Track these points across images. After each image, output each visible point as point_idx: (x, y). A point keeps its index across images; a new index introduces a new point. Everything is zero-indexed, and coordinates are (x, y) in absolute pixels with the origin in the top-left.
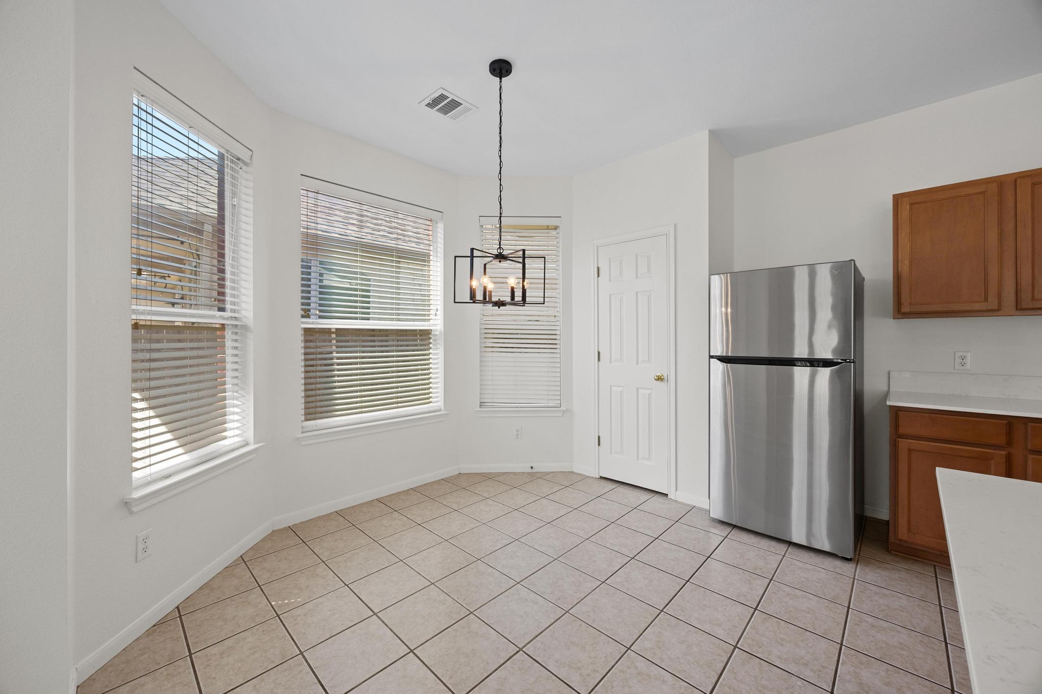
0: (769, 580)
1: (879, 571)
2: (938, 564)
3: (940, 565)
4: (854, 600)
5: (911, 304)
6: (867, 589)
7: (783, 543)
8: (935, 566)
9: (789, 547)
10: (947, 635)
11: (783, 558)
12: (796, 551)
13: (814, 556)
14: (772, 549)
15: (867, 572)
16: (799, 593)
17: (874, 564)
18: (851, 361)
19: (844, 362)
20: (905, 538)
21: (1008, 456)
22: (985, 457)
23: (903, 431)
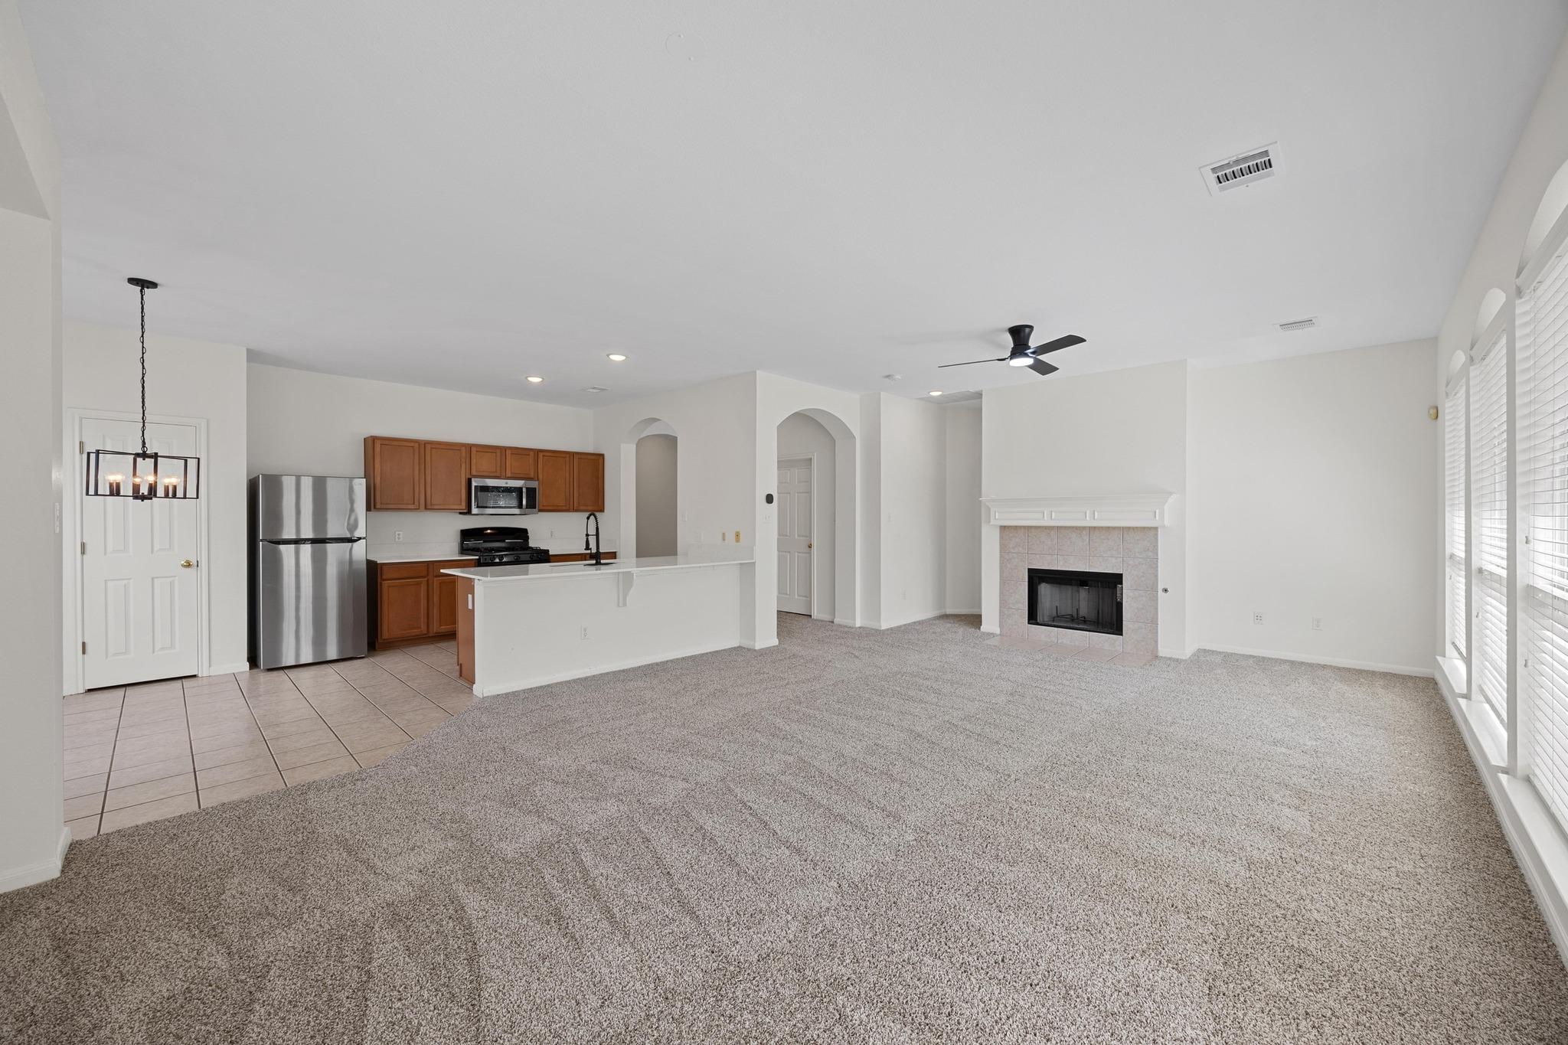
5: (380, 504)
12: (333, 665)
18: (364, 538)
19: (360, 539)
20: (386, 638)
21: (428, 581)
22: (419, 584)
23: (384, 577)
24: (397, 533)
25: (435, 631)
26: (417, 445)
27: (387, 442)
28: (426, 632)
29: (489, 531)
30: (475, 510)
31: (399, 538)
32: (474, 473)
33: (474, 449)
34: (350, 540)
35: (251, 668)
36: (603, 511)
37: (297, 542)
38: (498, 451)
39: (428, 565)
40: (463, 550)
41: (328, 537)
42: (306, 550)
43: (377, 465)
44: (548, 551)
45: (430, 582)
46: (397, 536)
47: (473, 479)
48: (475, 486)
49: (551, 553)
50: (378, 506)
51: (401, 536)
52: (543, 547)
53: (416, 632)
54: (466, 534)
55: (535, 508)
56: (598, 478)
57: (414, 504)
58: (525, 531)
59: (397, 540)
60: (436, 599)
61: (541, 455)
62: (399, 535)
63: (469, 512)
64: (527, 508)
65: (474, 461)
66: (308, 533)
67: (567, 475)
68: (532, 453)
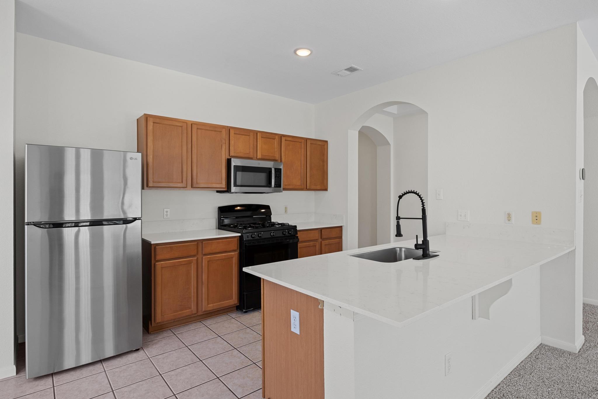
0: (112, 393)
1: (154, 346)
2: (171, 328)
3: (172, 327)
4: (159, 369)
5: (153, 182)
6: (158, 359)
7: (97, 364)
8: (170, 329)
9: (102, 363)
10: (198, 357)
11: (106, 373)
12: (109, 363)
13: (121, 359)
14: (94, 372)
15: (151, 350)
16: (134, 386)
17: (150, 344)
18: (139, 219)
19: (135, 219)
20: (160, 321)
21: (197, 259)
22: (190, 263)
23: (158, 257)
24: (165, 210)
25: (203, 310)
26: (185, 125)
27: (158, 121)
28: (195, 312)
29: (239, 208)
30: (233, 189)
31: (167, 215)
32: (232, 154)
33: (232, 132)
34: (126, 221)
35: (18, 372)
36: (326, 190)
37: (76, 224)
38: (251, 134)
39: (197, 244)
40: (221, 226)
41: (105, 218)
42: (85, 232)
43: (150, 144)
44: (296, 227)
45: (200, 261)
46: (165, 213)
47: (232, 159)
48: (234, 166)
49: (298, 229)
50: (151, 184)
51: (169, 213)
52: (292, 223)
53: (187, 312)
54: (224, 211)
55: (280, 187)
56: (323, 161)
57: (182, 182)
58: (267, 208)
59: (165, 217)
60: (205, 277)
61: (283, 139)
62: (167, 212)
63: (228, 190)
64: (275, 187)
65: (232, 142)
66: (86, 215)
67: (303, 159)
68: (277, 137)
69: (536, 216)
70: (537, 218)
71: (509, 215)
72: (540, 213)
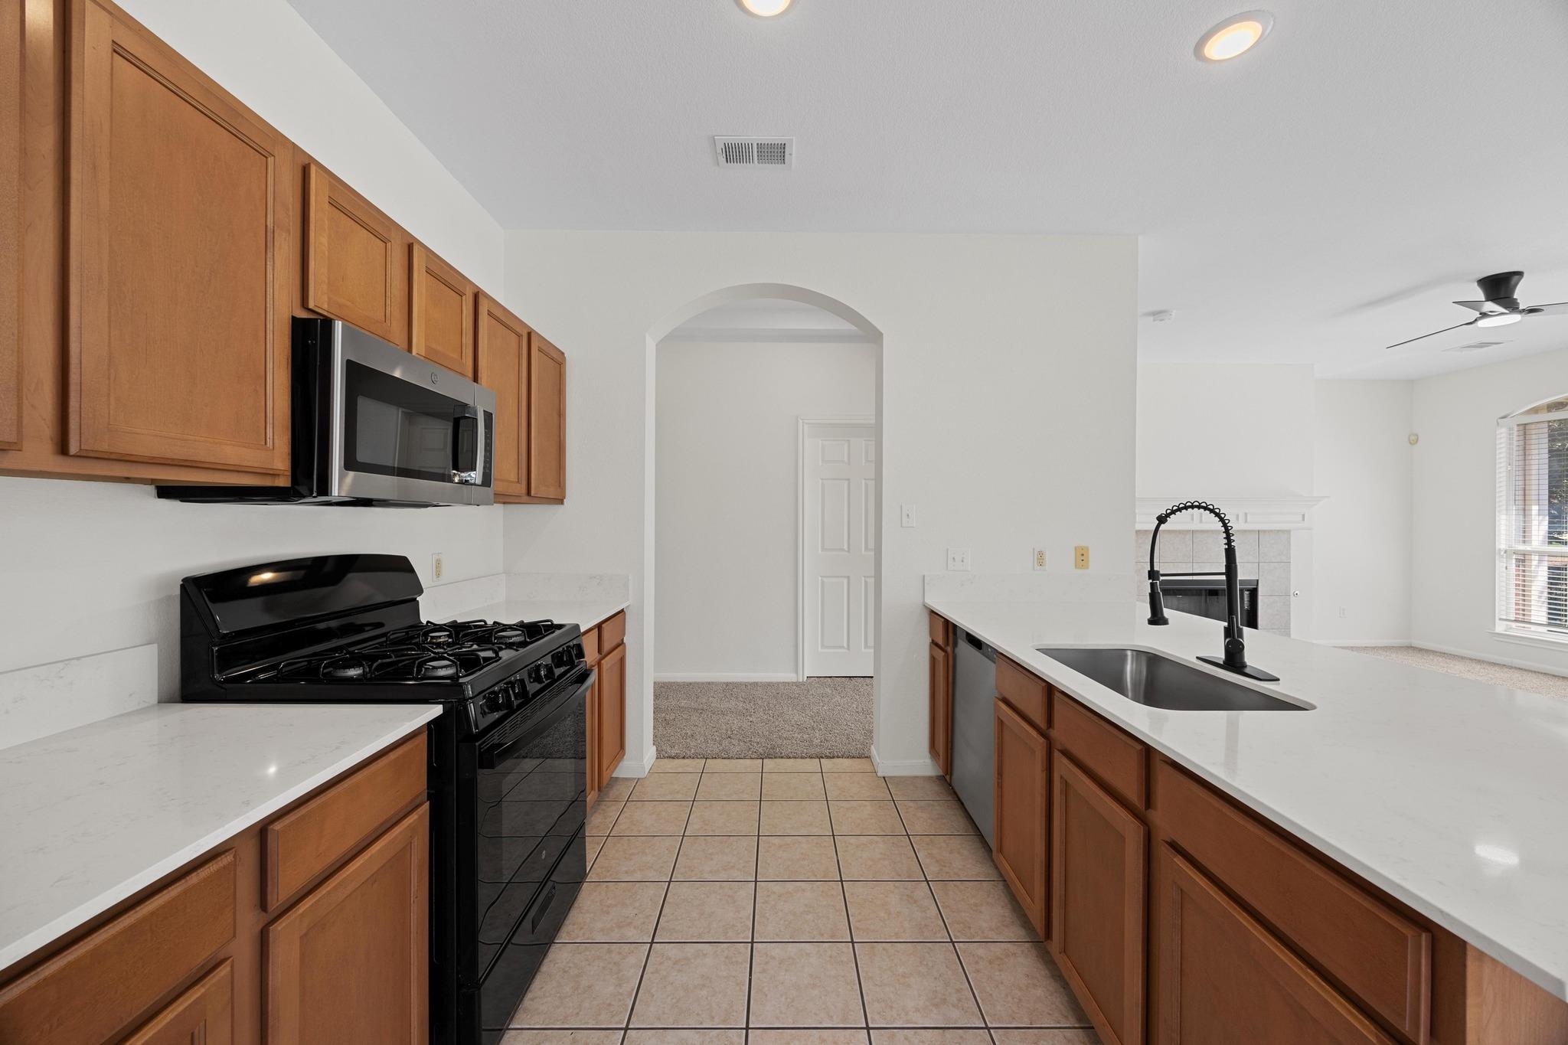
30: (341, 483)
38: (394, 238)
55: (489, 484)
56: (559, 413)
61: (484, 306)
63: (298, 487)
65: (321, 240)
68: (467, 290)
69: (1083, 555)
70: (1082, 557)
71: (1041, 554)
72: (1087, 549)
